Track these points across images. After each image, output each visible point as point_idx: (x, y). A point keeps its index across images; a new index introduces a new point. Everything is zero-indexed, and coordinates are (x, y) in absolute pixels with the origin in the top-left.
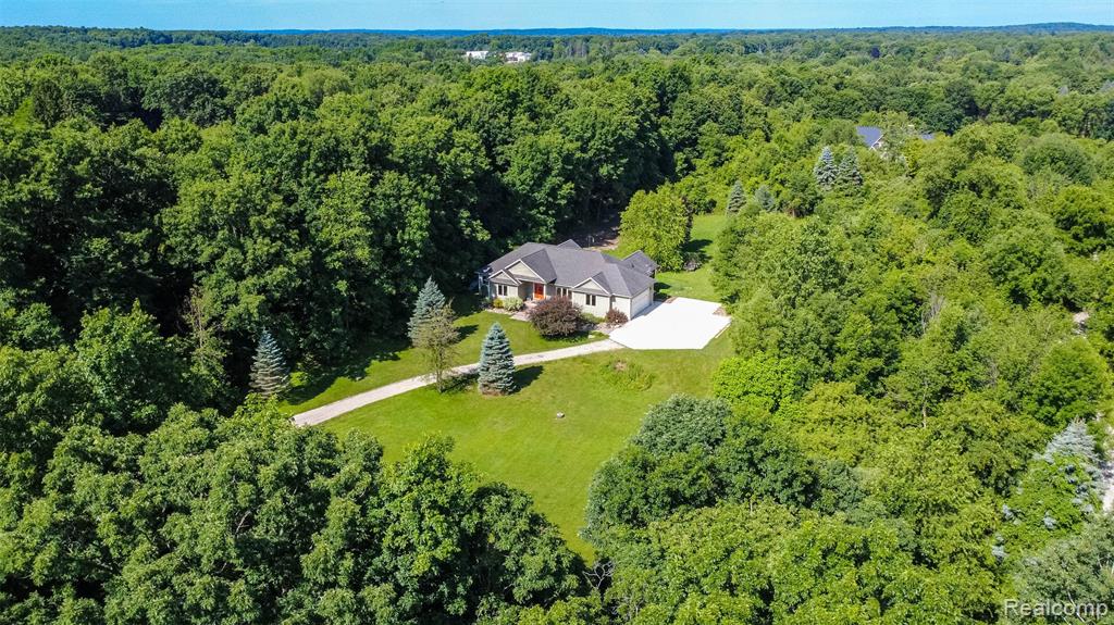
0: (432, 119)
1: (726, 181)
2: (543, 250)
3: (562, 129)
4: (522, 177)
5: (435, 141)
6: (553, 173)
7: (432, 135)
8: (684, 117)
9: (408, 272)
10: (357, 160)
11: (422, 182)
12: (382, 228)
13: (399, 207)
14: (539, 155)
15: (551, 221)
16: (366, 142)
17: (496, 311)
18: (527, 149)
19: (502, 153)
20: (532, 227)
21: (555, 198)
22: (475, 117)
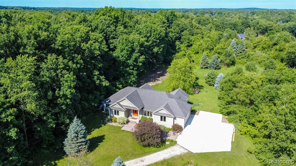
0: (79, 26)
1: (194, 52)
2: (136, 91)
3: (138, 32)
4: (122, 53)
5: (80, 37)
6: (136, 51)
7: (78, 34)
8: (176, 29)
9: (64, 112)
10: (29, 48)
11: (72, 59)
12: (46, 88)
13: (57, 75)
14: (129, 44)
15: (135, 73)
16: (35, 38)
17: (113, 124)
18: (124, 41)
19: (113, 43)
20: (127, 76)
21: (137, 62)
22: (100, 27)
